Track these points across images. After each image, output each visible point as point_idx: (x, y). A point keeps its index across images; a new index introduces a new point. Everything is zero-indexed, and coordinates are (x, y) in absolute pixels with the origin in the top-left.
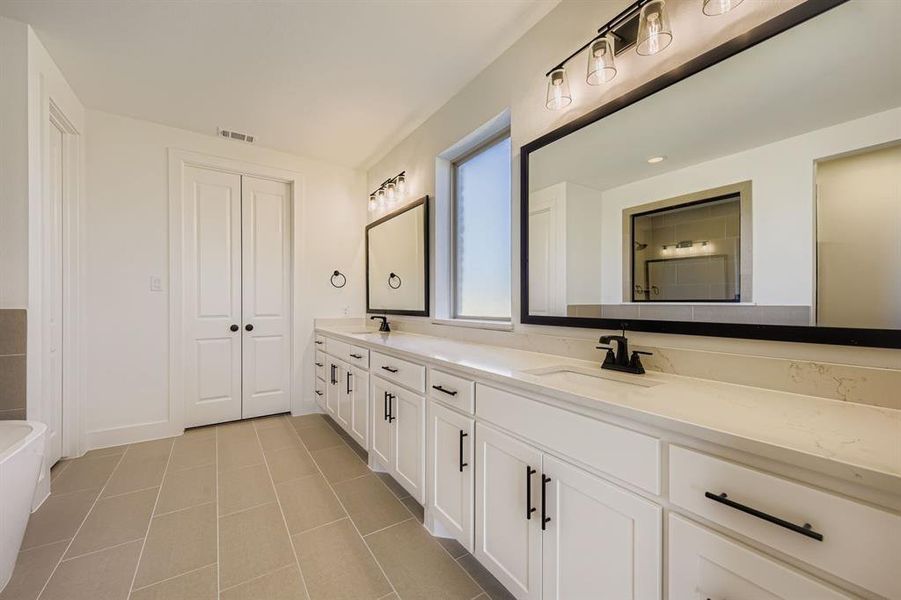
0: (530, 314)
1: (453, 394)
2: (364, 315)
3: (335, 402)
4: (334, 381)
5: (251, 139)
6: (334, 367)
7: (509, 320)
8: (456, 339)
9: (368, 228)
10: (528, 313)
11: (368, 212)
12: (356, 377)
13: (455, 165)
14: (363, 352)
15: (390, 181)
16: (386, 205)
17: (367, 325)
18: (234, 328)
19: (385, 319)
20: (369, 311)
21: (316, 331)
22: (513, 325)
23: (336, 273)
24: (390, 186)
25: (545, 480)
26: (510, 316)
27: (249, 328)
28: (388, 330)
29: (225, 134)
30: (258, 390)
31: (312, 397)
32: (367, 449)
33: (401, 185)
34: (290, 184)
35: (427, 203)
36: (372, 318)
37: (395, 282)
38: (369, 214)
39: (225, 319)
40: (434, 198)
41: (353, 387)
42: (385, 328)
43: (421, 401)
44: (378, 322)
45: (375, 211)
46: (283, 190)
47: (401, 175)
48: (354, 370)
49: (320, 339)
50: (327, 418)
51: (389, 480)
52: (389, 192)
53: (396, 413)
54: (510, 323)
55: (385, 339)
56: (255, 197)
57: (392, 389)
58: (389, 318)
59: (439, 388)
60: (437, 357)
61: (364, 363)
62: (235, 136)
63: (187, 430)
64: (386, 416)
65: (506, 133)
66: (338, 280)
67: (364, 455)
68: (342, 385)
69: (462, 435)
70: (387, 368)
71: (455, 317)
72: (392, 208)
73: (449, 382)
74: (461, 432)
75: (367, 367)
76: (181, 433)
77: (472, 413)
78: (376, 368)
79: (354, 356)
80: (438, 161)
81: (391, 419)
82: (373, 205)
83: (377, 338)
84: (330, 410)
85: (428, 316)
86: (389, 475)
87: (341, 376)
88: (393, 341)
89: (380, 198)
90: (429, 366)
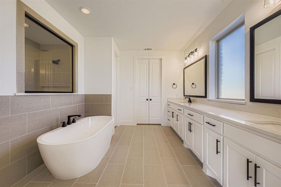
0: (255, 98)
1: (214, 126)
2: (183, 97)
3: (173, 123)
4: (173, 117)
5: (151, 49)
6: (173, 112)
7: (244, 100)
8: (218, 107)
9: (184, 69)
10: (254, 98)
11: (184, 64)
12: (180, 116)
13: (218, 41)
14: (182, 109)
15: (192, 52)
16: (191, 61)
17: (184, 100)
18: (147, 100)
19: (190, 99)
20: (184, 96)
21: (168, 101)
22: (246, 103)
23: (174, 84)
24: (192, 54)
25: (256, 166)
26: (244, 99)
27: (151, 100)
28: (191, 102)
29: (145, 49)
30: (153, 117)
31: (167, 121)
32: (183, 139)
33: (196, 53)
34: (161, 59)
35: (206, 57)
36: (185, 98)
37: (194, 86)
38: (185, 64)
39: (145, 97)
40: (209, 55)
41: (179, 119)
42: (190, 101)
43: (201, 126)
44: (187, 99)
45: (187, 63)
46: (159, 61)
47: (196, 49)
48: (179, 114)
49: (169, 104)
50: (171, 128)
51: (190, 151)
52: (192, 56)
53: (193, 129)
54: (244, 102)
55: (190, 105)
56: (152, 65)
57: (191, 121)
58: (191, 98)
59: (208, 123)
60: (210, 113)
61: (182, 112)
62: (148, 49)
63: (137, 124)
64: (189, 130)
65: (243, 23)
66: (175, 86)
67: (182, 141)
68: (175, 118)
69: (217, 141)
70: (189, 114)
71: (218, 98)
72: (193, 61)
73: (213, 121)
74: (217, 140)
75: (183, 113)
76: (136, 125)
77: (222, 134)
78: (186, 114)
79: (179, 110)
80: (210, 42)
81: (191, 131)
82: (186, 61)
83: (187, 104)
84: (172, 126)
85: (206, 98)
86: (191, 150)
87: (175, 115)
88: (193, 106)
89: (188, 59)
90: (204, 115)
